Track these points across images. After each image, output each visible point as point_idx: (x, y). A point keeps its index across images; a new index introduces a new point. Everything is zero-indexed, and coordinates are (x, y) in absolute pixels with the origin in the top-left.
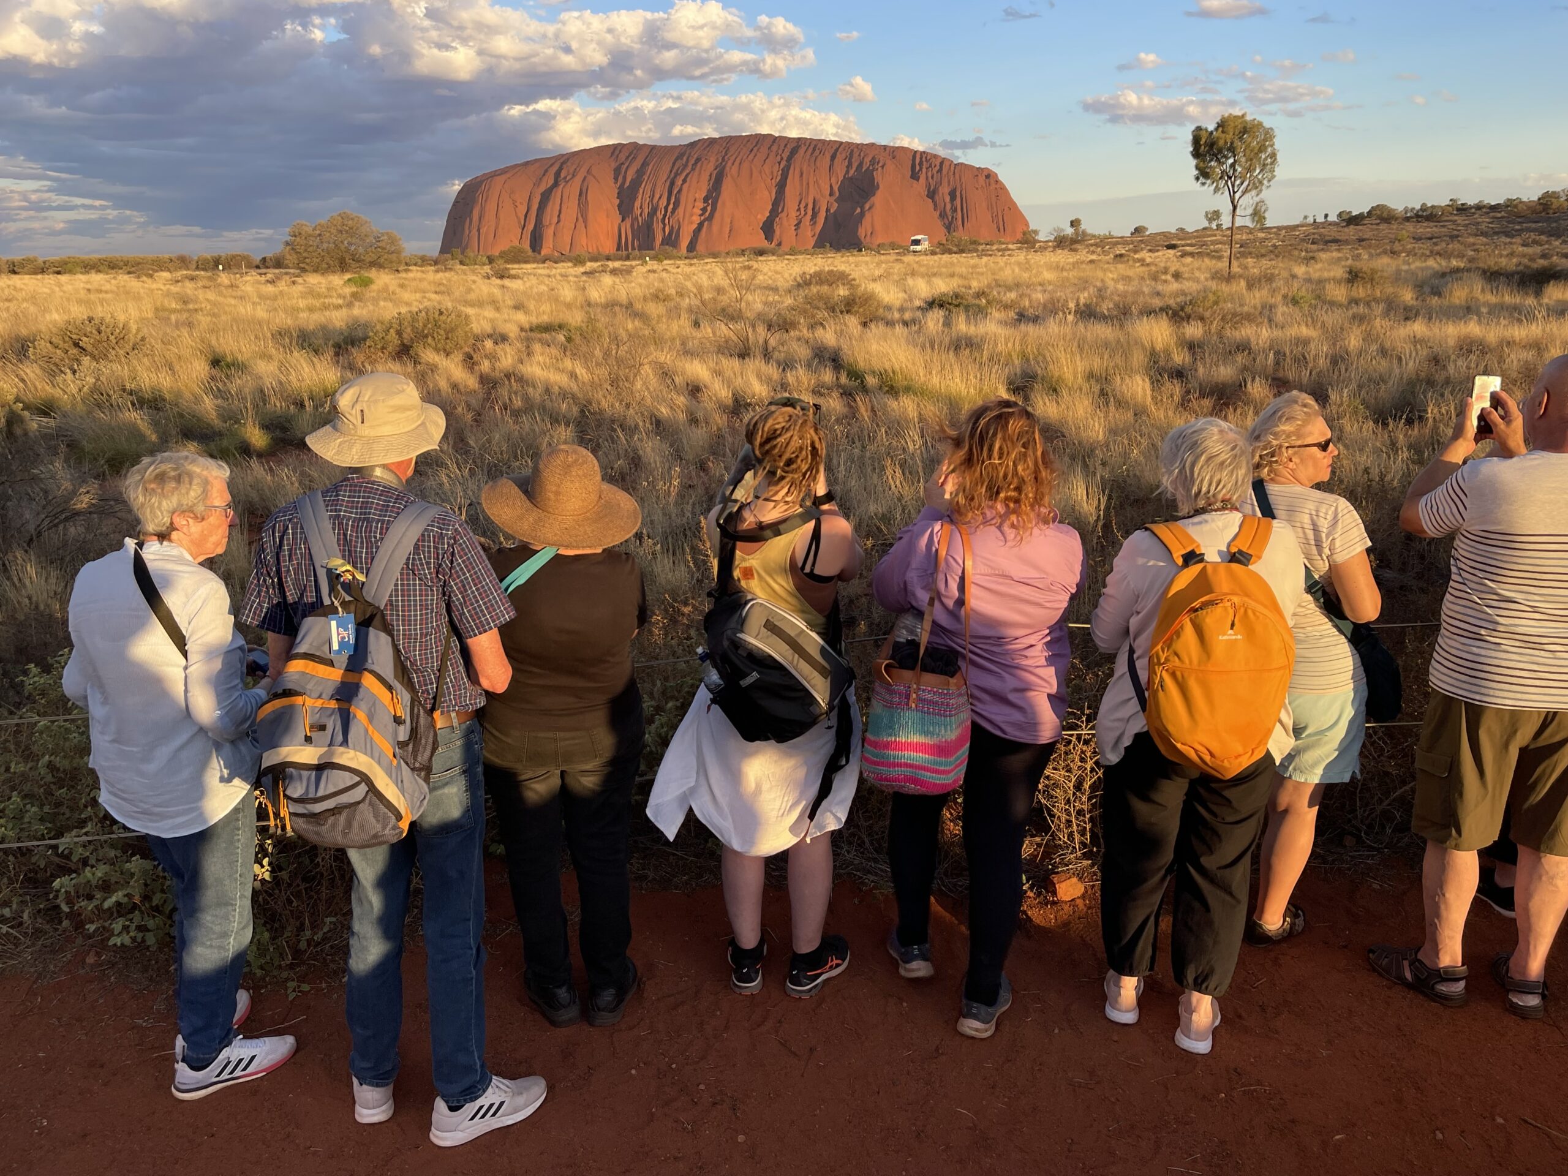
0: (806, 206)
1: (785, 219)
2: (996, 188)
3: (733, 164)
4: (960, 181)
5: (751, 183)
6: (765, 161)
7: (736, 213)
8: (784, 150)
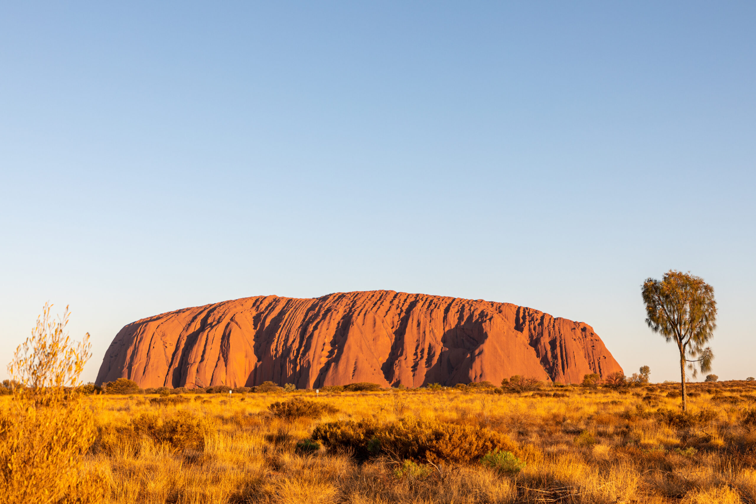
0: (422, 351)
1: (403, 362)
2: (592, 340)
3: (359, 315)
4: (559, 332)
5: (374, 331)
6: (387, 312)
7: (361, 356)
8: (403, 304)
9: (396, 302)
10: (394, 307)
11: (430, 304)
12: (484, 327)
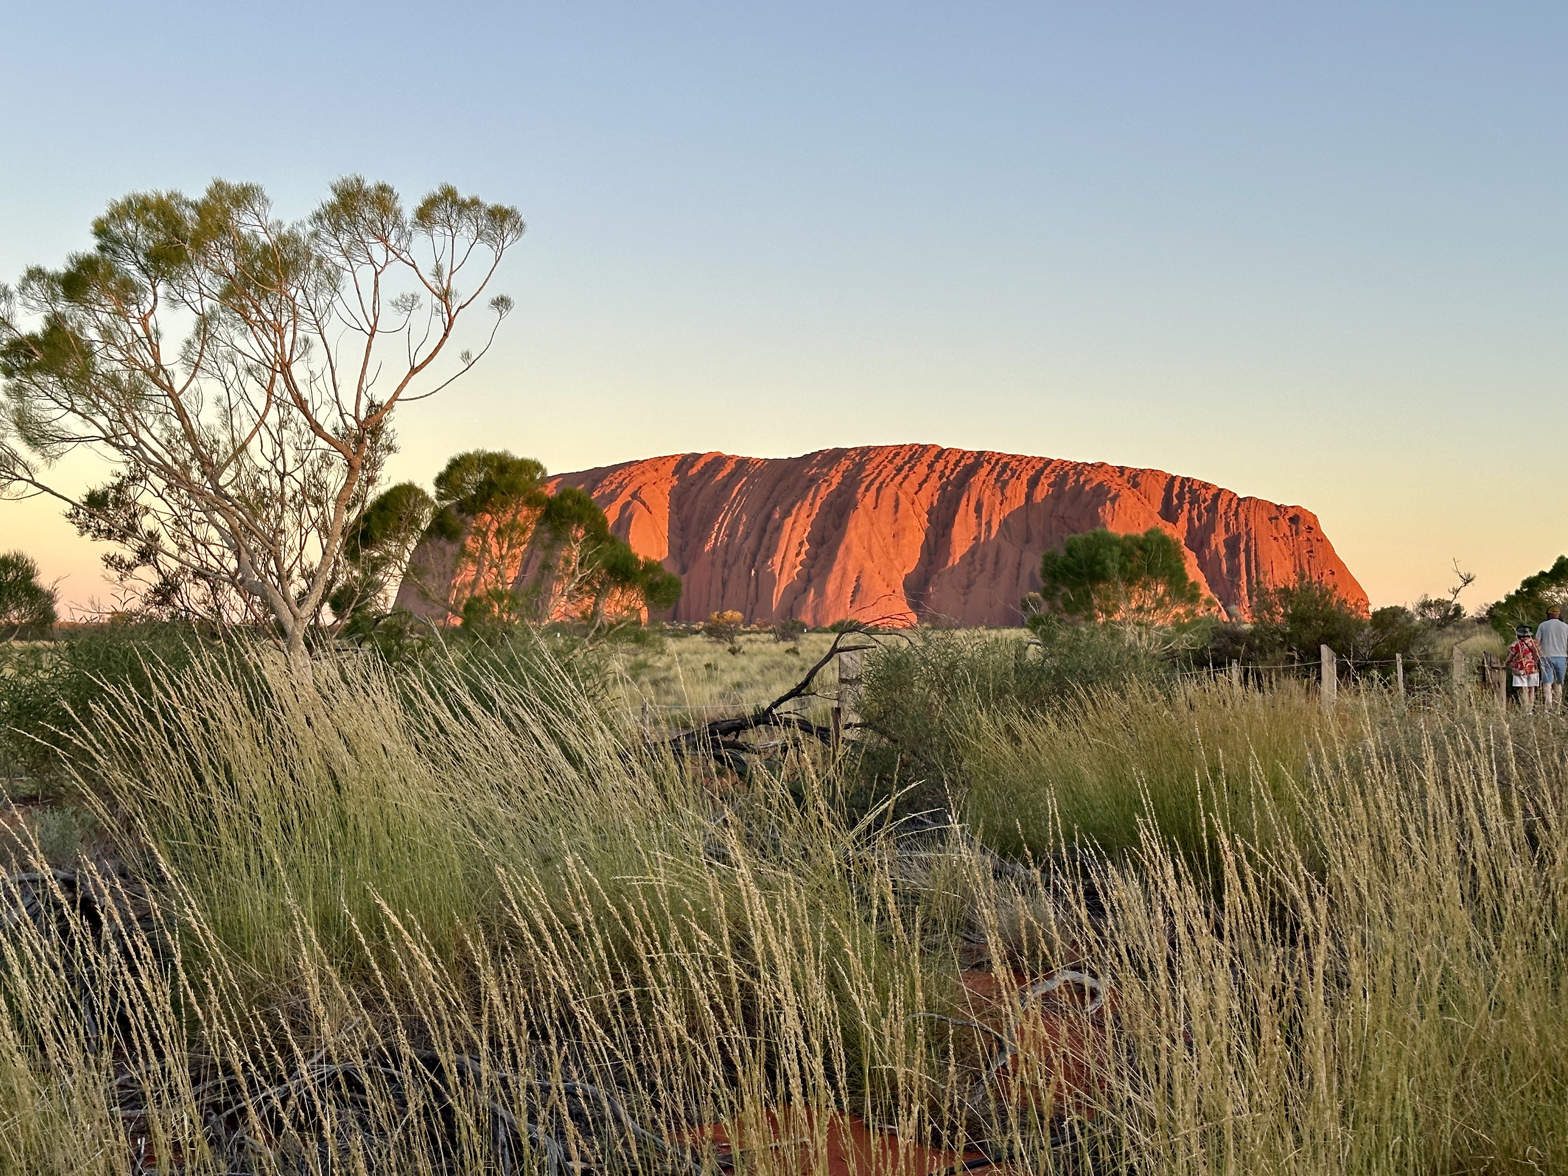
2: (1308, 539)
3: (867, 489)
4: (1247, 525)
5: (896, 520)
6: (920, 485)
7: (869, 565)
8: (953, 470)
9: (939, 466)
10: (935, 476)
11: (1003, 470)
12: (1101, 514)
